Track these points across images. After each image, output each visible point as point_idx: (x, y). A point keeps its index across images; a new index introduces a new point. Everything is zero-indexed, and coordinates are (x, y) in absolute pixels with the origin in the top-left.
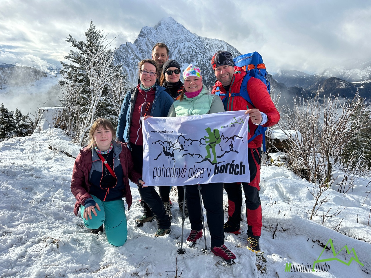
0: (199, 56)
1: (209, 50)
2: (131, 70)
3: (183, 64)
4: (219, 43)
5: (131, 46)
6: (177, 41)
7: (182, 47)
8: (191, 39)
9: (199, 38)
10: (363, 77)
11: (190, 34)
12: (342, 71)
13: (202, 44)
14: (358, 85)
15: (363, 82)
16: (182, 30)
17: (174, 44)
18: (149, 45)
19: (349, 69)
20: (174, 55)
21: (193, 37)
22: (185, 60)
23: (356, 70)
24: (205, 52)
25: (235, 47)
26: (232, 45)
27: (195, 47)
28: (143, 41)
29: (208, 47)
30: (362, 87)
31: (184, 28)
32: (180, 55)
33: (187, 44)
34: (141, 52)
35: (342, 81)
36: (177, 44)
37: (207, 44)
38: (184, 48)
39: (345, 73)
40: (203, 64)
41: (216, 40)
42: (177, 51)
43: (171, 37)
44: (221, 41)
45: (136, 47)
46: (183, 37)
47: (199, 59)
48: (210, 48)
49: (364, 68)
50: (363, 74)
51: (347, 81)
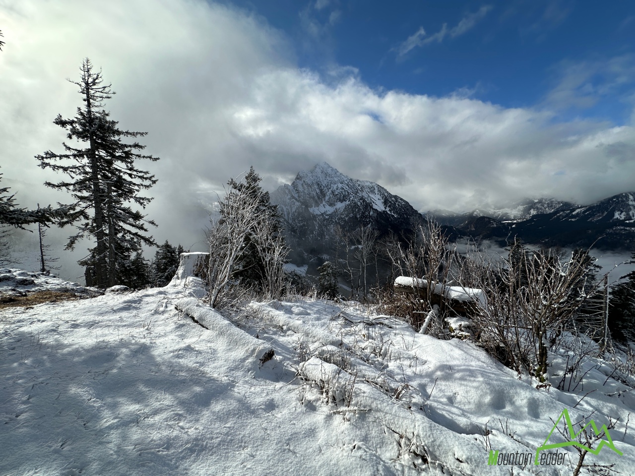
0: (351, 196)
1: (360, 191)
2: (287, 209)
3: (336, 203)
4: (370, 185)
5: (289, 188)
6: (331, 183)
7: (335, 188)
8: (344, 181)
9: (351, 180)
10: (515, 217)
11: (343, 177)
12: (492, 210)
13: (354, 185)
14: (511, 224)
15: (515, 221)
16: (336, 173)
17: (328, 185)
19: (500, 209)
20: (328, 195)
21: (346, 179)
22: (338, 199)
23: (507, 209)
24: (357, 192)
25: (385, 188)
26: (382, 186)
27: (348, 188)
28: (300, 183)
29: (359, 188)
30: (514, 226)
31: (338, 172)
32: (334, 195)
33: (340, 185)
34: (298, 193)
35: (493, 220)
36: (330, 185)
37: (359, 186)
38: (337, 189)
39: (495, 213)
40: (355, 203)
41: (367, 181)
42: (330, 192)
43: (325, 180)
44: (371, 183)
45: (293, 188)
46: (336, 179)
47: (351, 199)
48: (361, 188)
49: (515, 207)
50: (514, 213)
51: (498, 220)
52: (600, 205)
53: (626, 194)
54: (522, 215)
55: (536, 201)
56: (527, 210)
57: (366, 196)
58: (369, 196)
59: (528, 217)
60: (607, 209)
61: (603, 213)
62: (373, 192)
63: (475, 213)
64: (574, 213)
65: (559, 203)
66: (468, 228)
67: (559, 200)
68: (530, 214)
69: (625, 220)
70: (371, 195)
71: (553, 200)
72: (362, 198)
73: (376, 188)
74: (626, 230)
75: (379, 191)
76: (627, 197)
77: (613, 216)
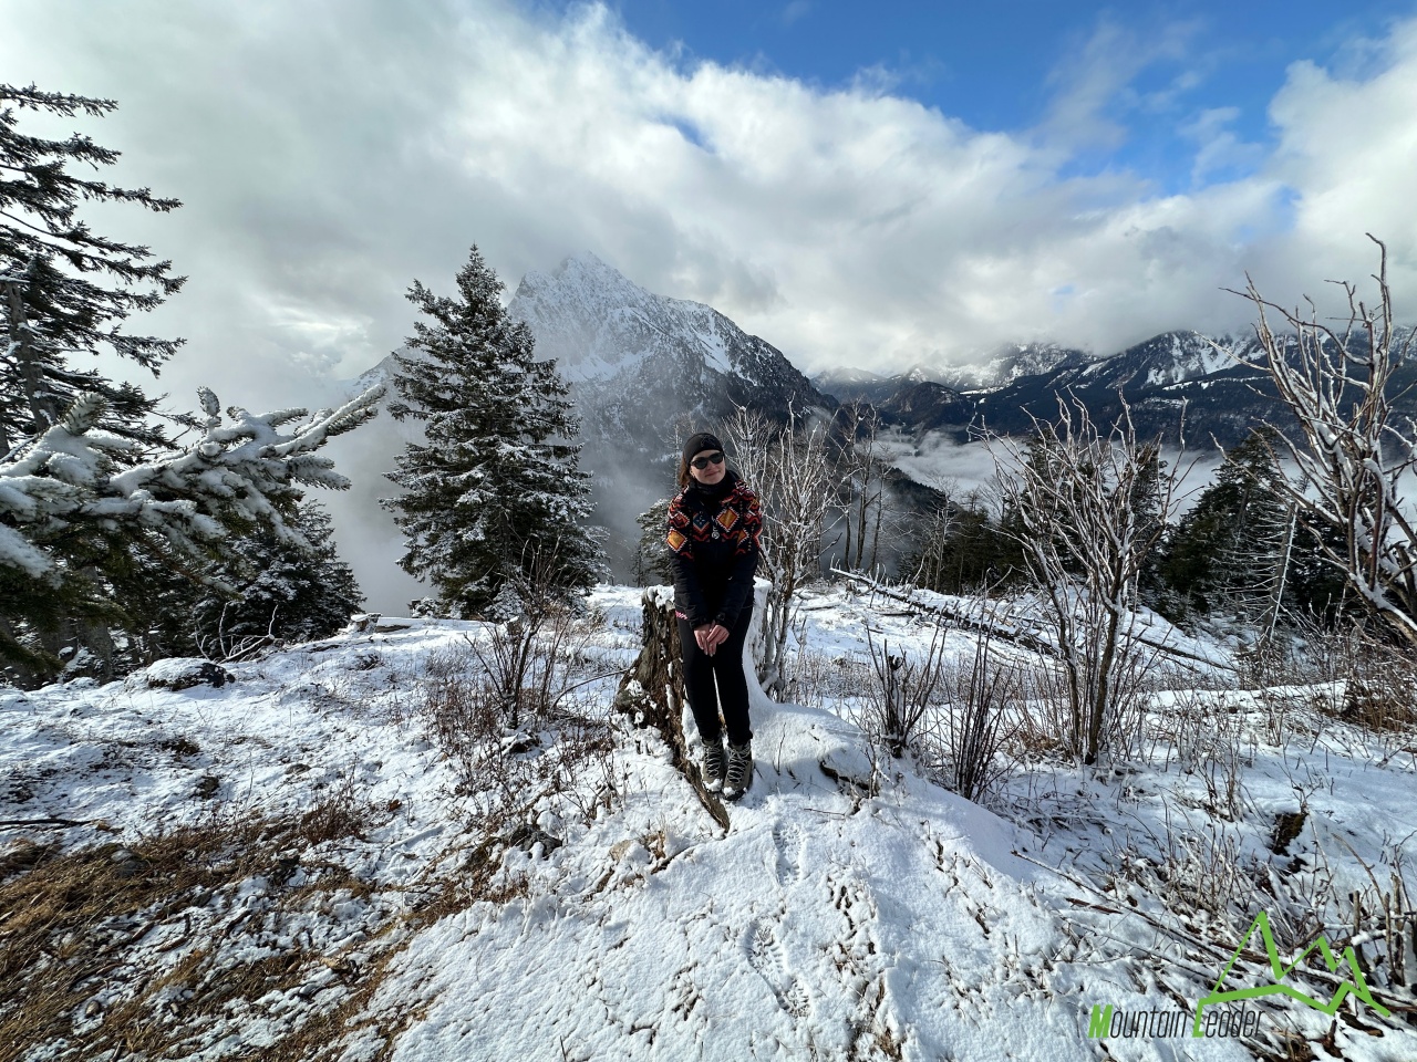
0: (655, 337)
1: (677, 325)
3: (621, 355)
4: (698, 311)
6: (607, 305)
7: (617, 317)
8: (636, 301)
9: (654, 298)
10: (985, 382)
11: (633, 289)
12: (945, 369)
13: (661, 311)
14: (977, 397)
15: (985, 391)
16: (616, 281)
17: (599, 310)
18: (543, 312)
19: (958, 366)
20: (601, 334)
21: (642, 295)
22: (625, 345)
23: (971, 366)
24: (669, 328)
25: (731, 318)
26: (725, 315)
27: (647, 318)
28: (529, 304)
29: (673, 317)
30: (982, 401)
31: (621, 276)
32: (614, 334)
33: (629, 311)
35: (946, 389)
36: (605, 310)
37: (672, 312)
38: (622, 320)
39: (949, 374)
40: (665, 354)
41: (690, 302)
42: (605, 326)
43: (592, 296)
44: (700, 306)
46: (618, 296)
47: (656, 344)
48: (678, 319)
49: (984, 362)
50: (983, 375)
51: (955, 390)
52: (1127, 358)
53: (1170, 334)
54: (996, 379)
55: (1023, 349)
56: (1007, 368)
57: (689, 338)
58: (696, 338)
59: (1008, 382)
60: (1137, 365)
61: (1131, 372)
62: (704, 328)
63: (913, 375)
64: (1085, 373)
65: (1062, 352)
66: (899, 407)
67: (1064, 347)
68: (1010, 376)
69: (1164, 385)
70: (702, 336)
71: (1053, 346)
72: (681, 343)
73: (712, 320)
74: (1162, 404)
75: (718, 325)
76: (1170, 340)
77: (1146, 377)
